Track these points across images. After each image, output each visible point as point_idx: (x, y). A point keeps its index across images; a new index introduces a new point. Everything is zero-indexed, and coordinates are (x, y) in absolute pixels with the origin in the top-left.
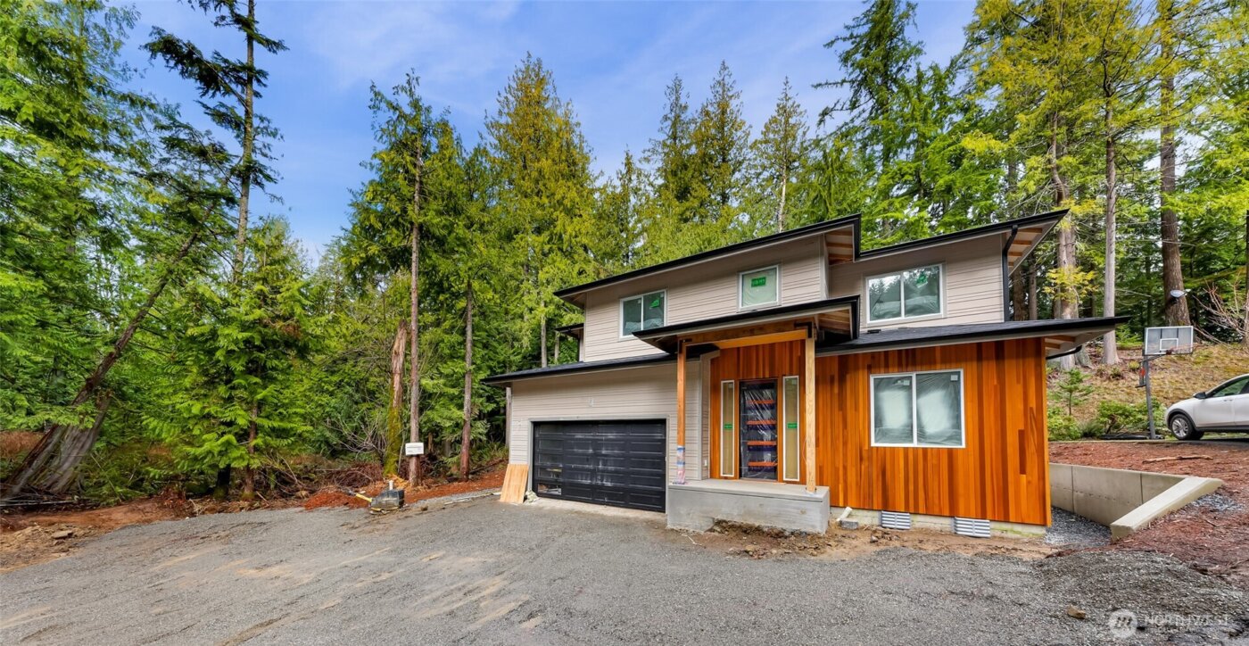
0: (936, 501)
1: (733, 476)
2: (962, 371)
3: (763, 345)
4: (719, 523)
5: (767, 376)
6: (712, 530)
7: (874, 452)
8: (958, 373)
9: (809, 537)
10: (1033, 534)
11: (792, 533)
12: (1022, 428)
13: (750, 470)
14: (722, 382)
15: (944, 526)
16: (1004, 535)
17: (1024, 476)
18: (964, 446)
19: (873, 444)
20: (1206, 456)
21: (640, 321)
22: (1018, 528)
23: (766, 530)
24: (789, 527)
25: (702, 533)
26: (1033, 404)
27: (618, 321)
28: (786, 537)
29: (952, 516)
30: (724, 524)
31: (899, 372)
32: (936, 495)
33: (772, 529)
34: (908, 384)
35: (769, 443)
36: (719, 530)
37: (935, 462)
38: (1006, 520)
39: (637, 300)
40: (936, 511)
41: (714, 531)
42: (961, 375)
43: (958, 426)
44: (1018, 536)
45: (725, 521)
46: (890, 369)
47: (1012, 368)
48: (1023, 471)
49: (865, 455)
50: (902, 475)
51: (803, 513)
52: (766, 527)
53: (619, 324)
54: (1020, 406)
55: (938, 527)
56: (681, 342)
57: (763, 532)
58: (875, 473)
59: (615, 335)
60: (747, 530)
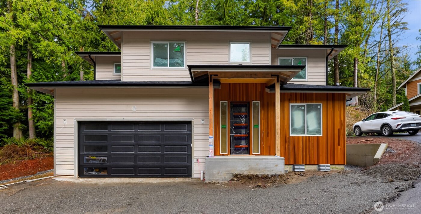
0: (313, 159)
1: (227, 153)
2: (322, 104)
3: (243, 84)
4: (236, 176)
5: (245, 100)
6: (232, 180)
7: (291, 138)
8: (320, 105)
9: (279, 176)
10: (341, 168)
11: (272, 176)
12: (339, 128)
13: (235, 150)
14: (221, 102)
15: (315, 169)
16: (333, 170)
17: (339, 146)
18: (322, 135)
19: (291, 135)
20: (371, 140)
21: (167, 59)
22: (337, 166)
23: (260, 176)
24: (270, 173)
25: (227, 182)
26: (342, 119)
27: (150, 56)
28: (269, 178)
29: (318, 164)
30: (239, 176)
31: (300, 103)
32: (313, 156)
33: (263, 175)
34: (303, 109)
35: (245, 135)
36: (236, 179)
37: (312, 142)
38: (334, 164)
39: (164, 44)
40: (313, 163)
41: (233, 180)
42: (321, 106)
43: (320, 127)
44: (337, 169)
45: (240, 175)
46: (297, 101)
47: (337, 104)
48: (339, 145)
49: (287, 140)
50: (301, 149)
51: (276, 166)
52: (260, 175)
53: (151, 58)
54: (339, 119)
55: (313, 169)
56: (211, 75)
57: (259, 177)
58: (291, 147)
59: (148, 65)
60: (250, 178)
